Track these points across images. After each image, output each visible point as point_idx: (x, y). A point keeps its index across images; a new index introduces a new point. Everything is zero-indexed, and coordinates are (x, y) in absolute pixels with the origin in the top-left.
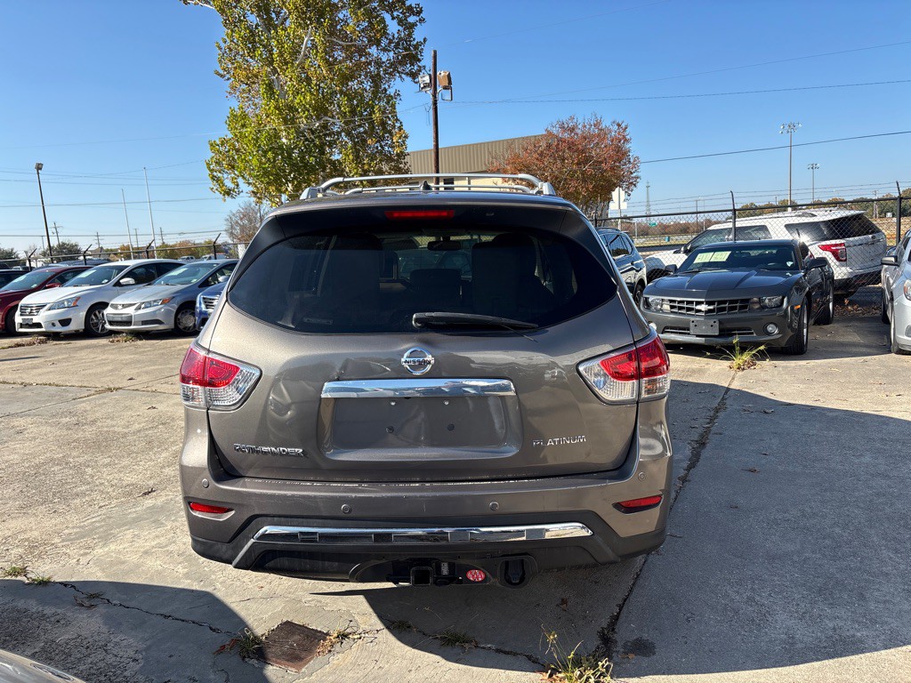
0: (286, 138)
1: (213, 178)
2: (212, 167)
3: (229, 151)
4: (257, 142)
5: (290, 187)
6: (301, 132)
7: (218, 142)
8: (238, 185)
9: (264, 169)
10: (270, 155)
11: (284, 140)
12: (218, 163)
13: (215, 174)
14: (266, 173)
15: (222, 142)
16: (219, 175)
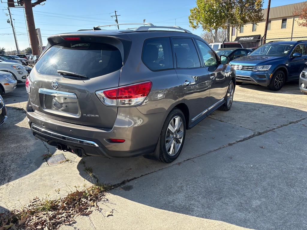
0: (215, 6)
1: (190, 22)
2: (190, 18)
3: (196, 12)
4: (205, 8)
5: (215, 24)
6: (221, 4)
7: (193, 9)
8: (198, 24)
9: (206, 18)
10: (209, 13)
11: (215, 7)
12: (192, 17)
13: (191, 21)
14: (206, 20)
15: (194, 9)
16: (192, 21)
